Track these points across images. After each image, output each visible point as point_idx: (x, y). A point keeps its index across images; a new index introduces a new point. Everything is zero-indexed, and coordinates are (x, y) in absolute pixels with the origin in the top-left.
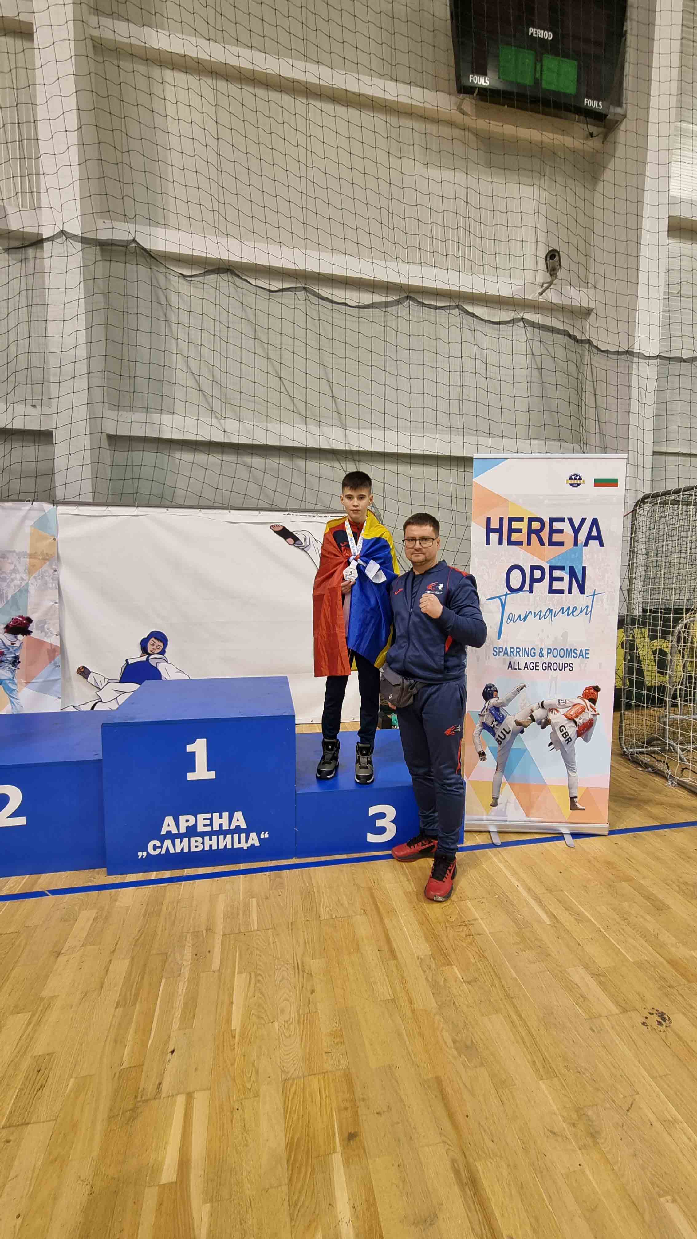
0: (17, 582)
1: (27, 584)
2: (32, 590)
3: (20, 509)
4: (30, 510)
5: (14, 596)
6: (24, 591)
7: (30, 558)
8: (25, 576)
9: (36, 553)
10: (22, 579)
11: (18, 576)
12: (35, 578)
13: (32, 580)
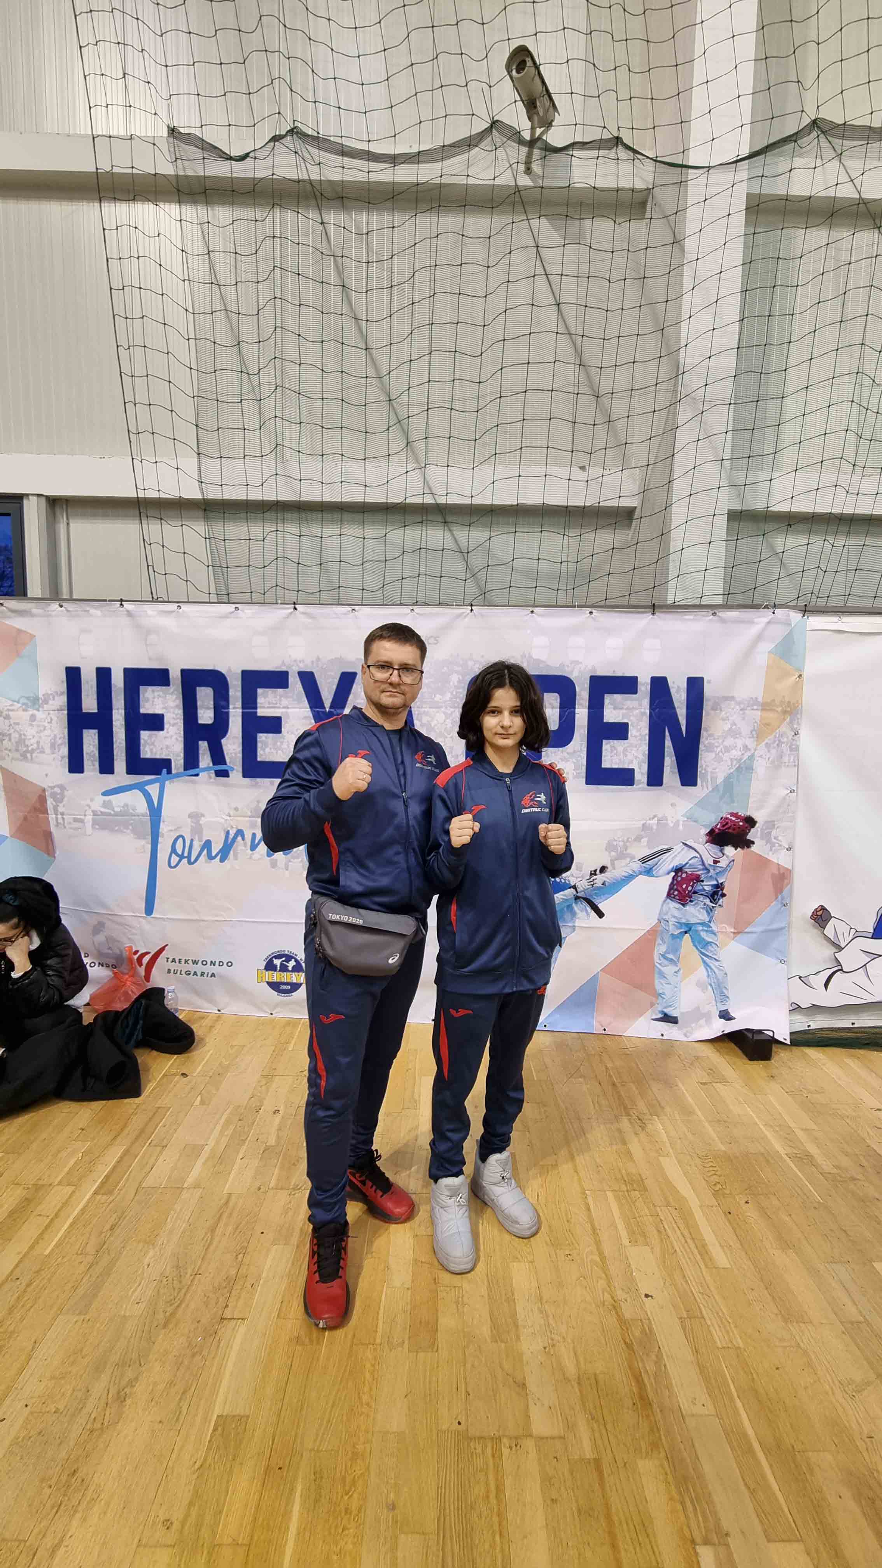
0: (736, 753)
1: (753, 755)
2: (761, 767)
3: (751, 622)
4: (769, 623)
5: (728, 778)
6: (745, 769)
7: (762, 710)
8: (751, 744)
9: (773, 700)
10: (746, 748)
11: (740, 743)
12: (768, 745)
13: (762, 750)
